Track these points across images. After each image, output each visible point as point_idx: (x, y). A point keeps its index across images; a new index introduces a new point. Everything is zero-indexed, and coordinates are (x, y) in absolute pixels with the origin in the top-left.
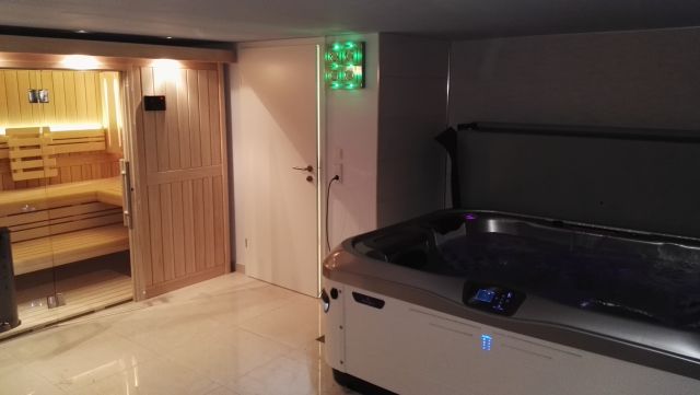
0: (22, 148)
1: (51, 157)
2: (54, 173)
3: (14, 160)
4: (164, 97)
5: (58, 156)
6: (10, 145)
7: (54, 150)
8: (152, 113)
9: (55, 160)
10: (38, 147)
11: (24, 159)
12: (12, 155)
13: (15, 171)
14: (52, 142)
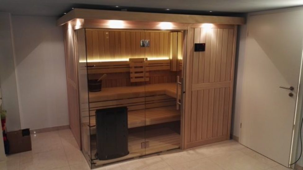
0: (135, 67)
1: (147, 72)
2: (148, 80)
3: (132, 73)
4: (205, 44)
5: (150, 72)
6: (131, 66)
7: (148, 69)
8: (198, 52)
9: (148, 73)
10: (142, 67)
11: (136, 73)
12: (131, 70)
13: (132, 78)
14: (148, 65)
